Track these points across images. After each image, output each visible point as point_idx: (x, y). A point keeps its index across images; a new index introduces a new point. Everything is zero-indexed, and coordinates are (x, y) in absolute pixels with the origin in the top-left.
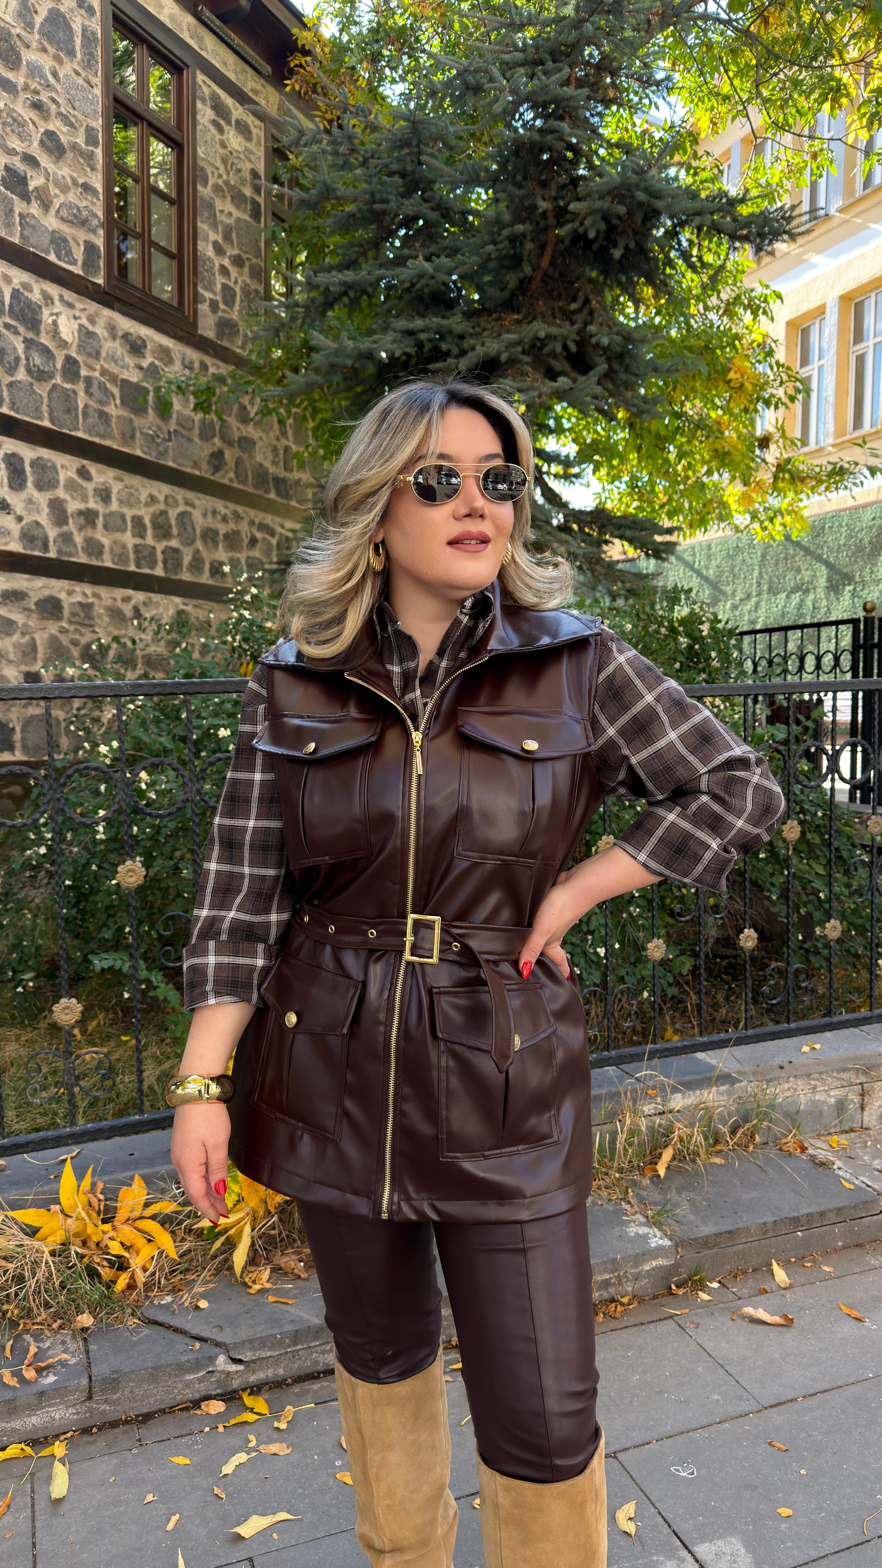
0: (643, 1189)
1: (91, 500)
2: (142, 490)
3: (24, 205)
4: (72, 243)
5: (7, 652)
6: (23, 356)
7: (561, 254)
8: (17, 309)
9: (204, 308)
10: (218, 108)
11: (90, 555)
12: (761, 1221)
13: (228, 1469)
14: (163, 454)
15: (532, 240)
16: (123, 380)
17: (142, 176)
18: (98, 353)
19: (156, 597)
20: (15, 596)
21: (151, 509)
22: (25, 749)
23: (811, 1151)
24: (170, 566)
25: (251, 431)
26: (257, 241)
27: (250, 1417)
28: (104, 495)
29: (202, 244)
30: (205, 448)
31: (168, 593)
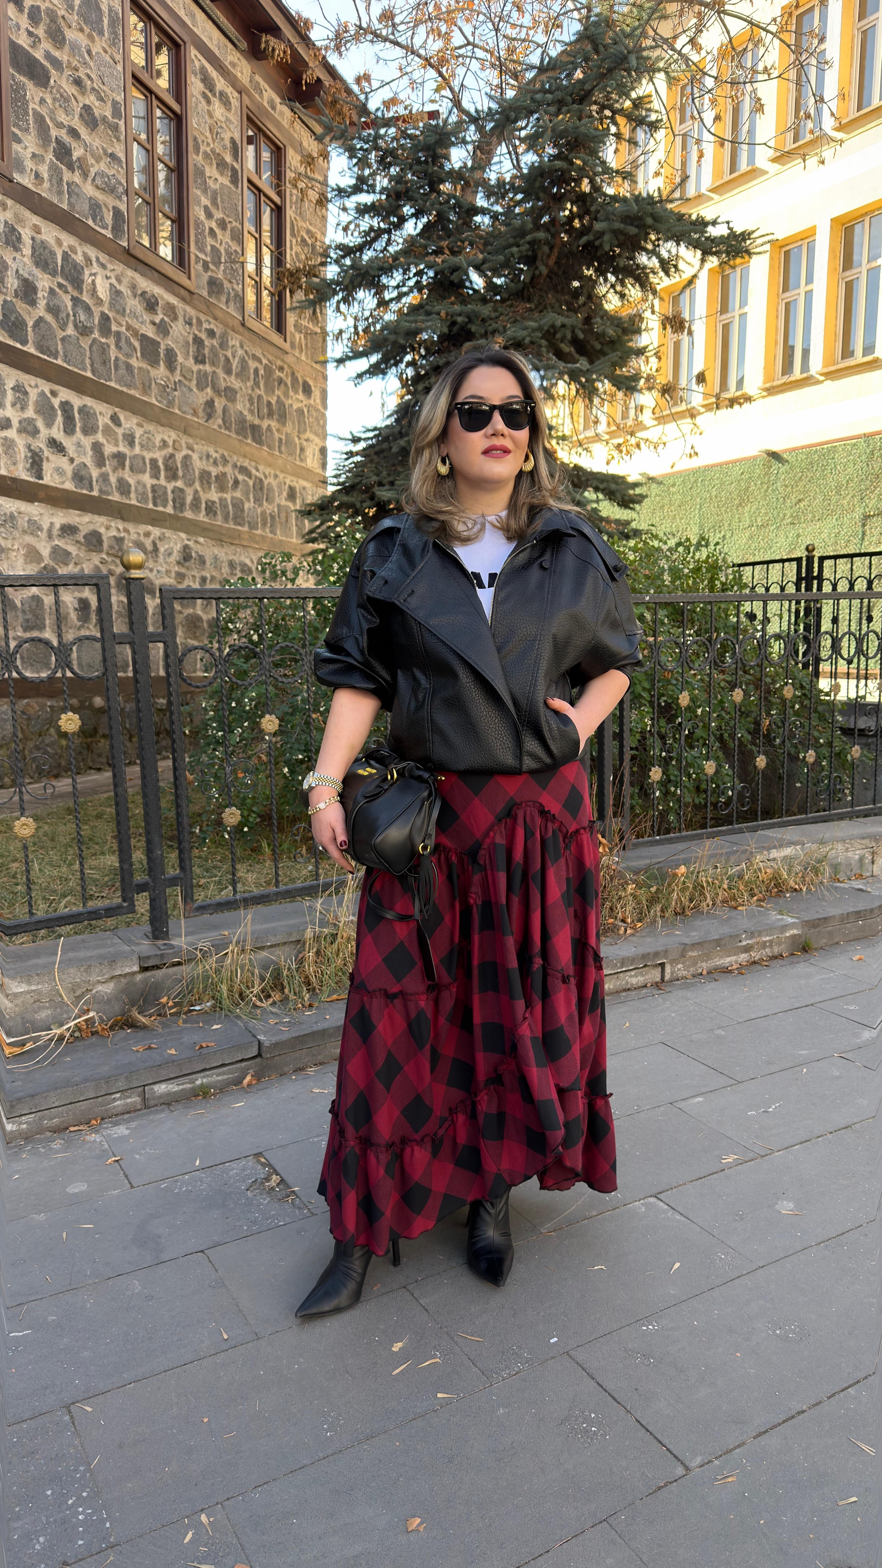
1: (121, 444)
2: (156, 435)
3: (70, 173)
4: (104, 209)
6: (71, 313)
8: (66, 270)
9: (198, 268)
10: (206, 80)
11: (122, 494)
14: (172, 402)
16: (142, 335)
17: (151, 146)
18: (124, 310)
19: (168, 533)
20: (70, 530)
21: (163, 453)
24: (178, 505)
25: (233, 382)
26: (236, 206)
28: (130, 439)
29: (197, 208)
30: (201, 397)
31: (176, 529)
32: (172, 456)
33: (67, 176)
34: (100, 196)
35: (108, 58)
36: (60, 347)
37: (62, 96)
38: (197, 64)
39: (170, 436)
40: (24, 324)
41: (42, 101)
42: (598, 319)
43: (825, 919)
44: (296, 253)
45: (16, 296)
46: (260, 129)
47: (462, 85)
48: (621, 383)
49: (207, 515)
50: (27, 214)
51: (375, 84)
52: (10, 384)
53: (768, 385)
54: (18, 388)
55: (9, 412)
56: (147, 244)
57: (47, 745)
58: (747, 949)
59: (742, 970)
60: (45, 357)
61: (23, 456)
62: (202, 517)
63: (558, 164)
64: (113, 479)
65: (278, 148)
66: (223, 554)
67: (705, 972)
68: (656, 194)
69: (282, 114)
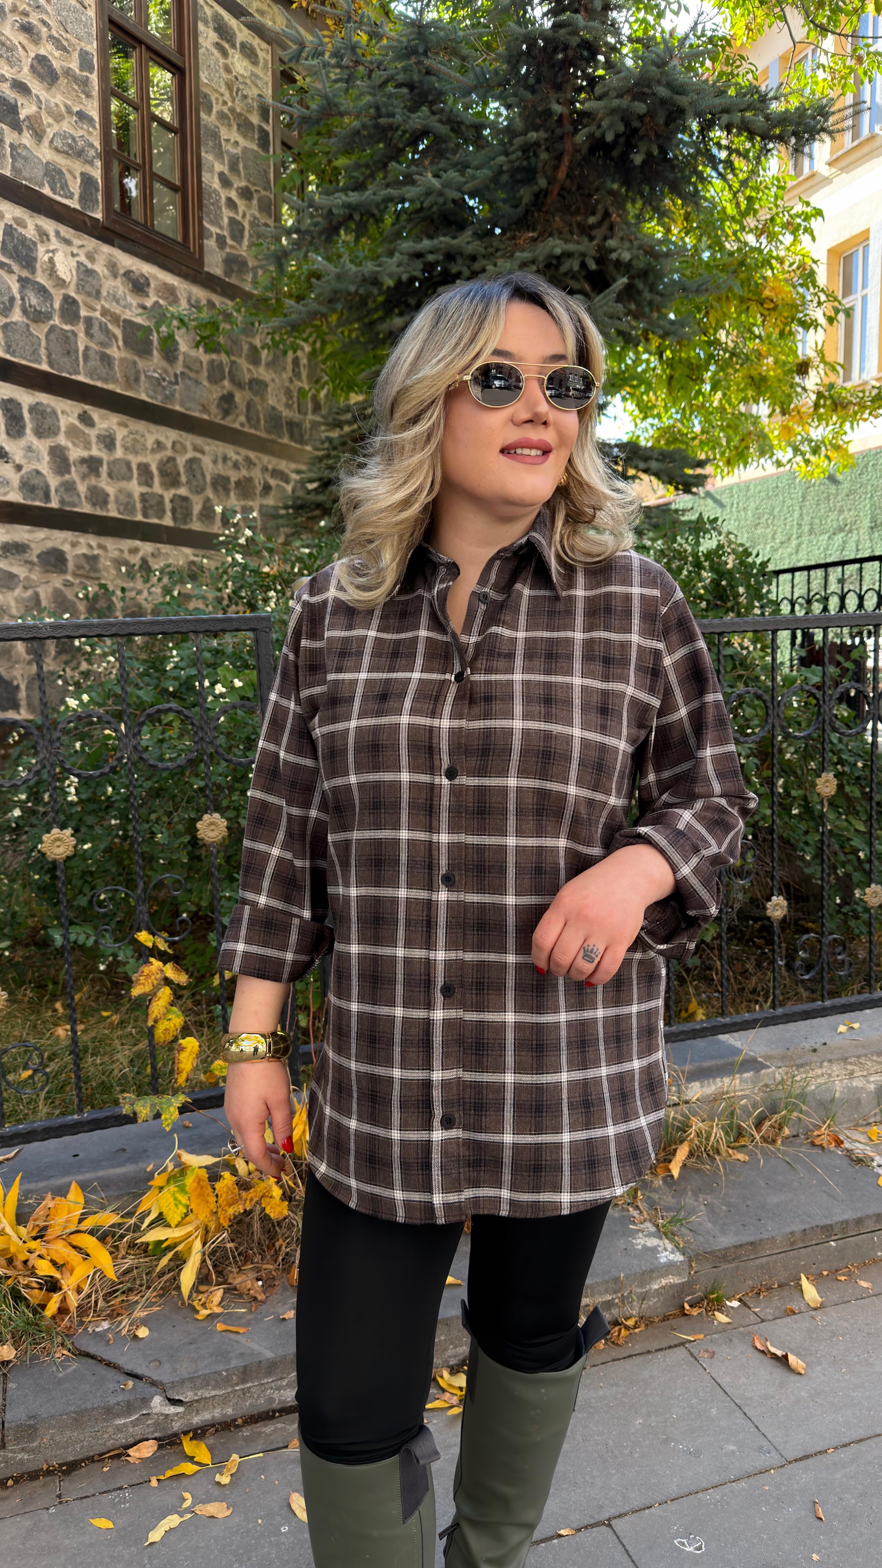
0: (654, 1190)
1: (94, 446)
2: (148, 436)
3: (15, 135)
4: (68, 176)
5: (9, 607)
6: (18, 296)
7: (580, 165)
8: (10, 246)
9: (210, 244)
10: (222, 29)
11: (94, 505)
12: (788, 1230)
13: (155, 1536)
14: (170, 398)
15: (547, 150)
16: (125, 321)
17: (142, 104)
18: (98, 292)
19: (165, 548)
20: (16, 549)
21: (158, 456)
22: (30, 707)
23: (847, 1145)
24: (179, 516)
25: (263, 373)
26: (266, 172)
27: (189, 1468)
28: (108, 442)
29: (209, 176)
30: (213, 391)
31: (178, 544)
32: (171, 460)
33: (10, 136)
34: (61, 161)
35: (73, 2)
36: (1, 336)
38: (208, 10)
39: (169, 436)
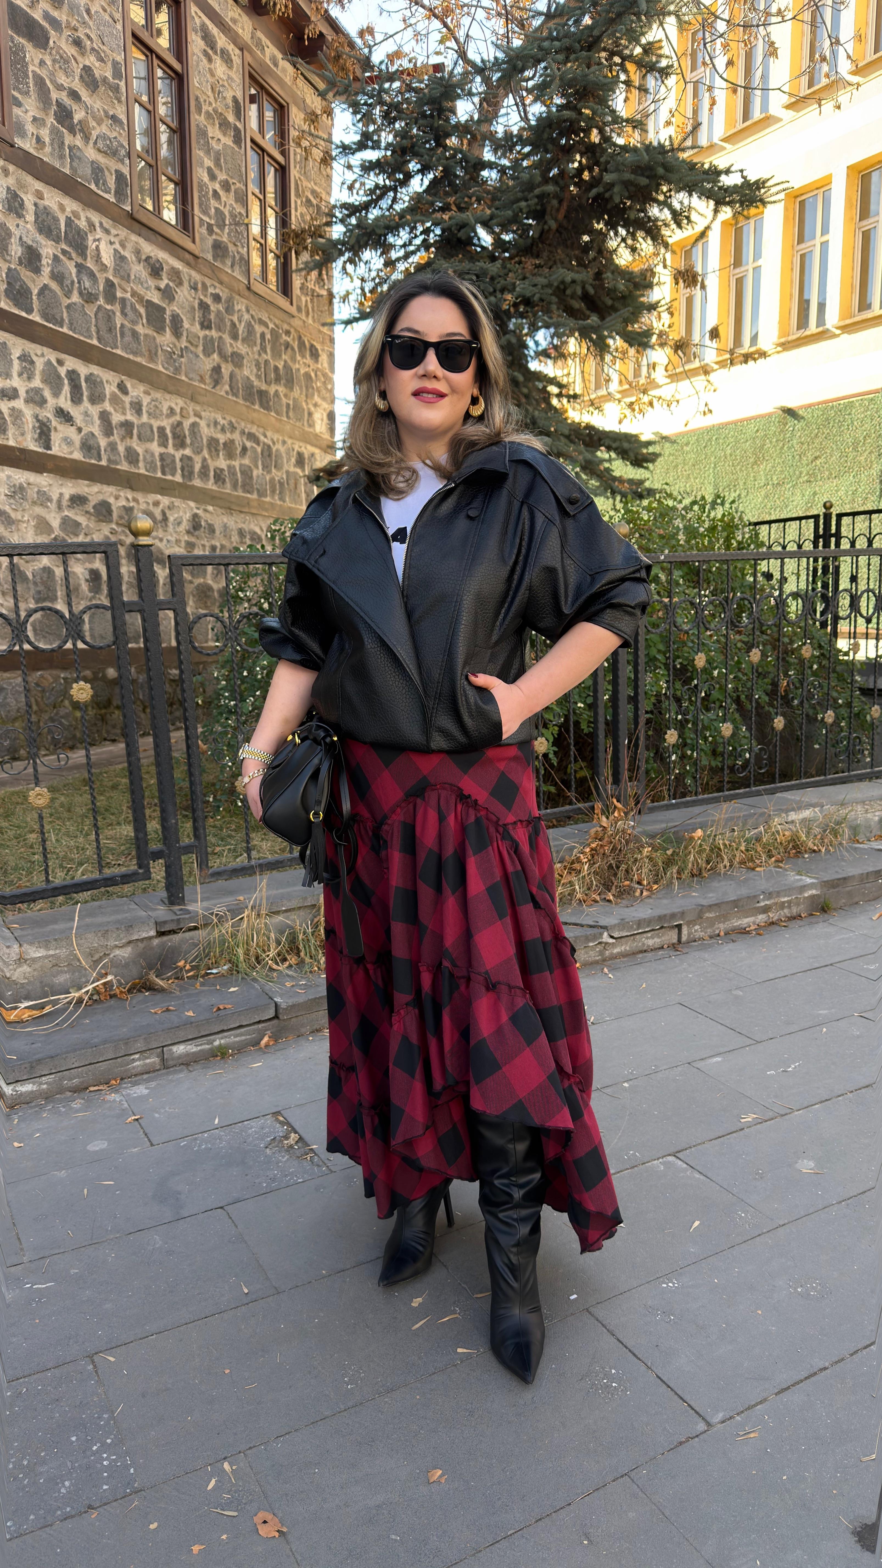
1: (128, 412)
2: (163, 403)
3: (72, 137)
4: (107, 173)
6: (76, 280)
8: (70, 236)
9: (203, 231)
10: (207, 37)
11: (130, 463)
14: (178, 369)
16: (148, 301)
17: (153, 107)
18: (129, 276)
19: (177, 502)
20: (79, 500)
21: (171, 421)
24: (186, 473)
25: (241, 348)
26: (240, 166)
28: (137, 407)
29: (200, 170)
30: (207, 364)
31: (185, 498)
32: (179, 424)
33: (68, 139)
34: (102, 160)
35: (107, 18)
36: (65, 315)
37: (61, 57)
38: (197, 20)
39: (178, 403)
40: (28, 292)
41: (42, 63)
42: (609, 274)
43: (845, 879)
44: (301, 214)
45: (20, 263)
46: (262, 87)
47: (467, 36)
48: (633, 339)
49: (216, 483)
50: (29, 179)
51: (379, 37)
52: (16, 353)
53: (783, 340)
54: (24, 358)
55: (16, 382)
56: (150, 207)
57: (62, 717)
58: (766, 910)
59: (760, 930)
60: (51, 325)
61: (31, 426)
62: (211, 485)
63: (566, 113)
64: (121, 448)
65: (282, 106)
66: (233, 522)
67: (722, 934)
68: (667, 143)
69: (284, 70)
